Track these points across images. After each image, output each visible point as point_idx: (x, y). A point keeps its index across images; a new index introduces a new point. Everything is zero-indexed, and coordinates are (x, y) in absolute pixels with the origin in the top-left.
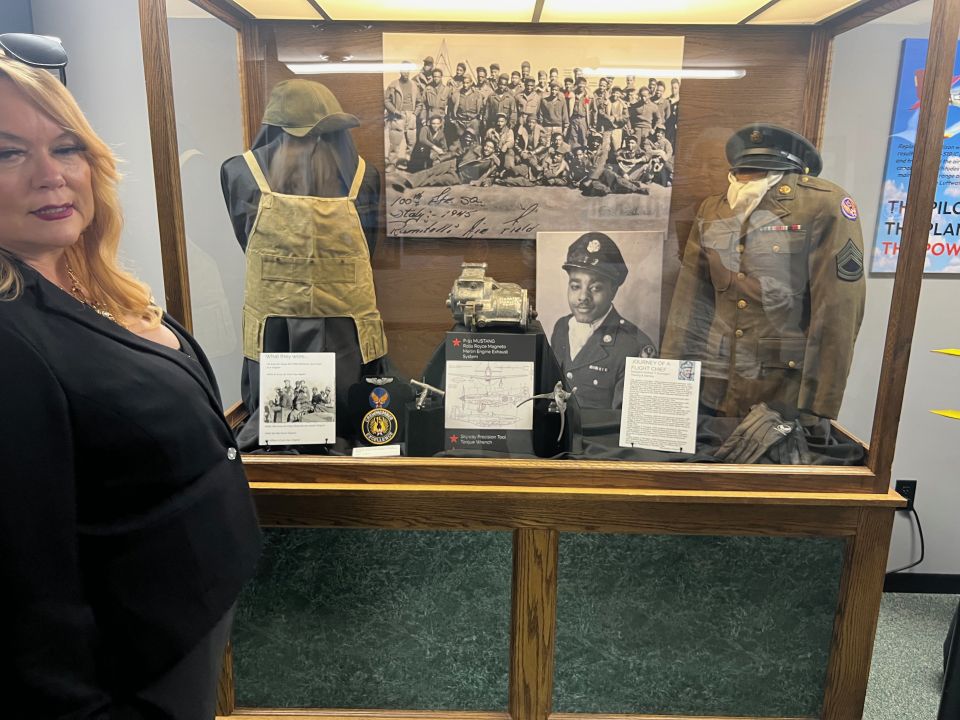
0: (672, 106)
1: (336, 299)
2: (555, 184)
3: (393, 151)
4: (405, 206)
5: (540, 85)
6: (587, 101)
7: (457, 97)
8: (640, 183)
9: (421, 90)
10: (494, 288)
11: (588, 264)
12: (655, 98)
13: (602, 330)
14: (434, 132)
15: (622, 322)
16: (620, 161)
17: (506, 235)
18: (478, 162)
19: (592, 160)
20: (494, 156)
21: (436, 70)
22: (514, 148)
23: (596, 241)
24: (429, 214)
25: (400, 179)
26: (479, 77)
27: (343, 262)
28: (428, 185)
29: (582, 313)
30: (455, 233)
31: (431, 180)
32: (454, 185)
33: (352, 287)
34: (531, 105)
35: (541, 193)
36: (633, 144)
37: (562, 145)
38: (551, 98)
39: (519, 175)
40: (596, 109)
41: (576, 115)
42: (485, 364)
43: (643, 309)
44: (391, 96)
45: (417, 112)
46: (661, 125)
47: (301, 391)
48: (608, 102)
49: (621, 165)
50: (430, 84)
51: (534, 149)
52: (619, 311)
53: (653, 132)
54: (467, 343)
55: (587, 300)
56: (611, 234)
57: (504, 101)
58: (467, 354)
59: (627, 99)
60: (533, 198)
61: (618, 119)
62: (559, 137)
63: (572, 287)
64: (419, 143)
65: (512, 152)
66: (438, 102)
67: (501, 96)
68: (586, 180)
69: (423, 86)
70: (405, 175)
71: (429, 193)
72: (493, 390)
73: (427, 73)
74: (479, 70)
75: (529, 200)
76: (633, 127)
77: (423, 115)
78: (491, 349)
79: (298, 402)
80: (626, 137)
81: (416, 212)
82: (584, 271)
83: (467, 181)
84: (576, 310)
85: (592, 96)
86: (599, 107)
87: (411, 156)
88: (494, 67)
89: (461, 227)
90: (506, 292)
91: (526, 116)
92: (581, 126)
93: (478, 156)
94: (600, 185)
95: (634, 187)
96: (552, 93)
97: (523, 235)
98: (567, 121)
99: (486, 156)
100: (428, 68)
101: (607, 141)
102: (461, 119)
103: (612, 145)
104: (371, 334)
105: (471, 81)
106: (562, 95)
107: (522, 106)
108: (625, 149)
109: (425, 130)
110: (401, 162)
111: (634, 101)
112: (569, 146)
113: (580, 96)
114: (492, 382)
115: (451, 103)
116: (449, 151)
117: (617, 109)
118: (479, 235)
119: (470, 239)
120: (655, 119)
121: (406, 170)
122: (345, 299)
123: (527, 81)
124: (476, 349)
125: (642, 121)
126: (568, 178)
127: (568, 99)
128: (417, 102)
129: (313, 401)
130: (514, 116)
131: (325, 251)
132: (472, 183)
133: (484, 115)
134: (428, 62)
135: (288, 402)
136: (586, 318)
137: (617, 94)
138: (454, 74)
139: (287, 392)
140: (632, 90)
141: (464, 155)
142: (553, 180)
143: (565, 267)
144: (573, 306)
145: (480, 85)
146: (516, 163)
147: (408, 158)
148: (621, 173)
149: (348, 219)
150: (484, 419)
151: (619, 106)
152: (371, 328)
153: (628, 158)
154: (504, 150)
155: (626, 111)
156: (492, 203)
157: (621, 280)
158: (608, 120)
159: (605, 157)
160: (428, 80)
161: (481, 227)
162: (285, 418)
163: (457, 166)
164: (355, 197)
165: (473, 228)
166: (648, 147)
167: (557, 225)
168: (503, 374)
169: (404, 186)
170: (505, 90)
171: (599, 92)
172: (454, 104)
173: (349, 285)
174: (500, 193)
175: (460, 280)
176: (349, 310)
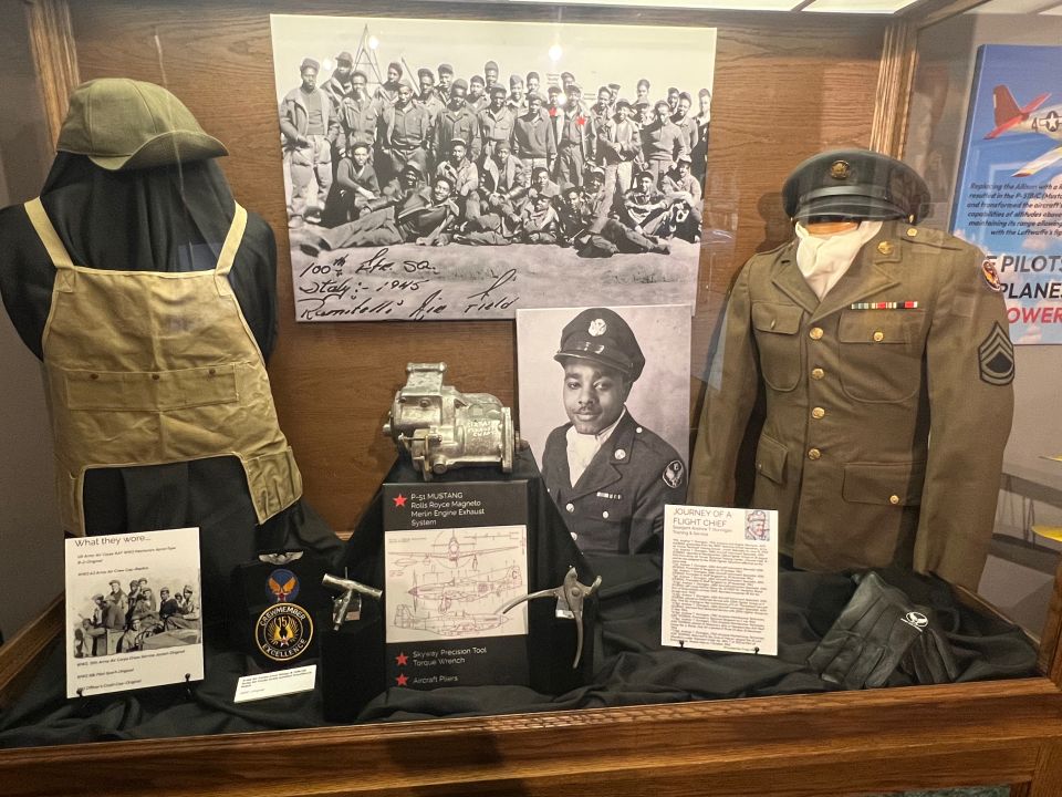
0: (701, 129)
1: (205, 431)
2: (540, 241)
3: (298, 196)
4: (320, 277)
5: (513, 97)
6: (581, 121)
7: (390, 114)
8: (658, 237)
9: (336, 103)
10: (458, 404)
11: (591, 353)
12: (676, 118)
13: (612, 445)
14: (358, 168)
15: (639, 430)
16: (629, 207)
17: (473, 314)
18: (426, 211)
19: (590, 206)
20: (450, 202)
21: (357, 74)
22: (478, 190)
23: (600, 321)
24: (357, 287)
25: (313, 238)
26: (422, 84)
27: (212, 373)
28: (354, 245)
29: (585, 421)
30: (397, 313)
31: (358, 238)
32: (392, 244)
33: (232, 409)
34: (502, 126)
35: (520, 254)
36: (648, 184)
37: (547, 184)
38: (528, 118)
39: (488, 229)
40: (595, 133)
41: (567, 142)
42: (447, 533)
43: (667, 410)
44: (289, 112)
45: (331, 138)
46: (685, 156)
47: (140, 597)
48: (612, 122)
49: (631, 213)
50: (349, 95)
51: (508, 191)
52: (636, 416)
53: (675, 166)
54: (417, 501)
55: (589, 402)
56: (622, 311)
57: (462, 121)
58: (418, 519)
59: (638, 118)
60: (509, 261)
61: (625, 149)
62: (543, 174)
63: (570, 385)
64: (336, 185)
65: (476, 195)
66: (362, 122)
67: (456, 113)
68: (583, 235)
69: (338, 98)
70: (319, 231)
71: (357, 256)
72: (462, 575)
73: (344, 78)
74: (422, 73)
75: (503, 264)
76: (647, 160)
77: (341, 142)
78: (457, 509)
79: (136, 617)
80: (638, 174)
81: (338, 285)
82: (585, 363)
83: (411, 239)
84: (576, 418)
85: (589, 114)
86: (599, 131)
87: (326, 203)
88: (444, 70)
89: (406, 304)
90: (477, 411)
91: (494, 144)
92: (575, 158)
93: (426, 203)
94: (601, 242)
95: (651, 245)
96: (531, 110)
97: (498, 313)
98: (554, 150)
99: (437, 202)
100: (344, 70)
101: (611, 180)
102: (399, 148)
103: (618, 185)
104: (270, 474)
105: (411, 90)
106: (545, 111)
107: (488, 128)
108: (637, 190)
109: (345, 164)
110: (312, 212)
111: (648, 122)
112: (558, 186)
113: (571, 115)
114: (461, 561)
115: (382, 123)
116: (382, 195)
117: (624, 134)
118: (432, 316)
119: (420, 320)
120: (677, 148)
121: (319, 224)
122: (221, 430)
123: (494, 91)
124: (432, 510)
125: (659, 150)
126: (557, 232)
127: (554, 118)
128: (331, 123)
129: (161, 613)
130: (477, 142)
131: (178, 358)
132: (419, 241)
133: (432, 142)
134: (344, 61)
135: (117, 617)
136: (590, 427)
137: (625, 111)
138: (385, 80)
139: (116, 602)
140: (645, 105)
141: (405, 200)
142: (536, 235)
143: (558, 358)
144: (571, 412)
145: (424, 97)
146: (483, 212)
147: (322, 206)
148: (632, 224)
149: (217, 306)
150: (450, 623)
151: (627, 127)
152: (269, 467)
153: (641, 201)
154: (464, 192)
155: (638, 136)
156: (451, 269)
157: (636, 375)
158: (613, 150)
159: (609, 202)
160: (345, 88)
161: (435, 303)
162: (112, 647)
163: (396, 216)
164: (227, 269)
165: (424, 305)
166: (667, 188)
167: (543, 299)
168: (477, 548)
169: (318, 248)
170: (462, 105)
171: (598, 108)
172: (386, 126)
173: (228, 407)
174: (461, 255)
175: (405, 394)
176: (231, 444)
